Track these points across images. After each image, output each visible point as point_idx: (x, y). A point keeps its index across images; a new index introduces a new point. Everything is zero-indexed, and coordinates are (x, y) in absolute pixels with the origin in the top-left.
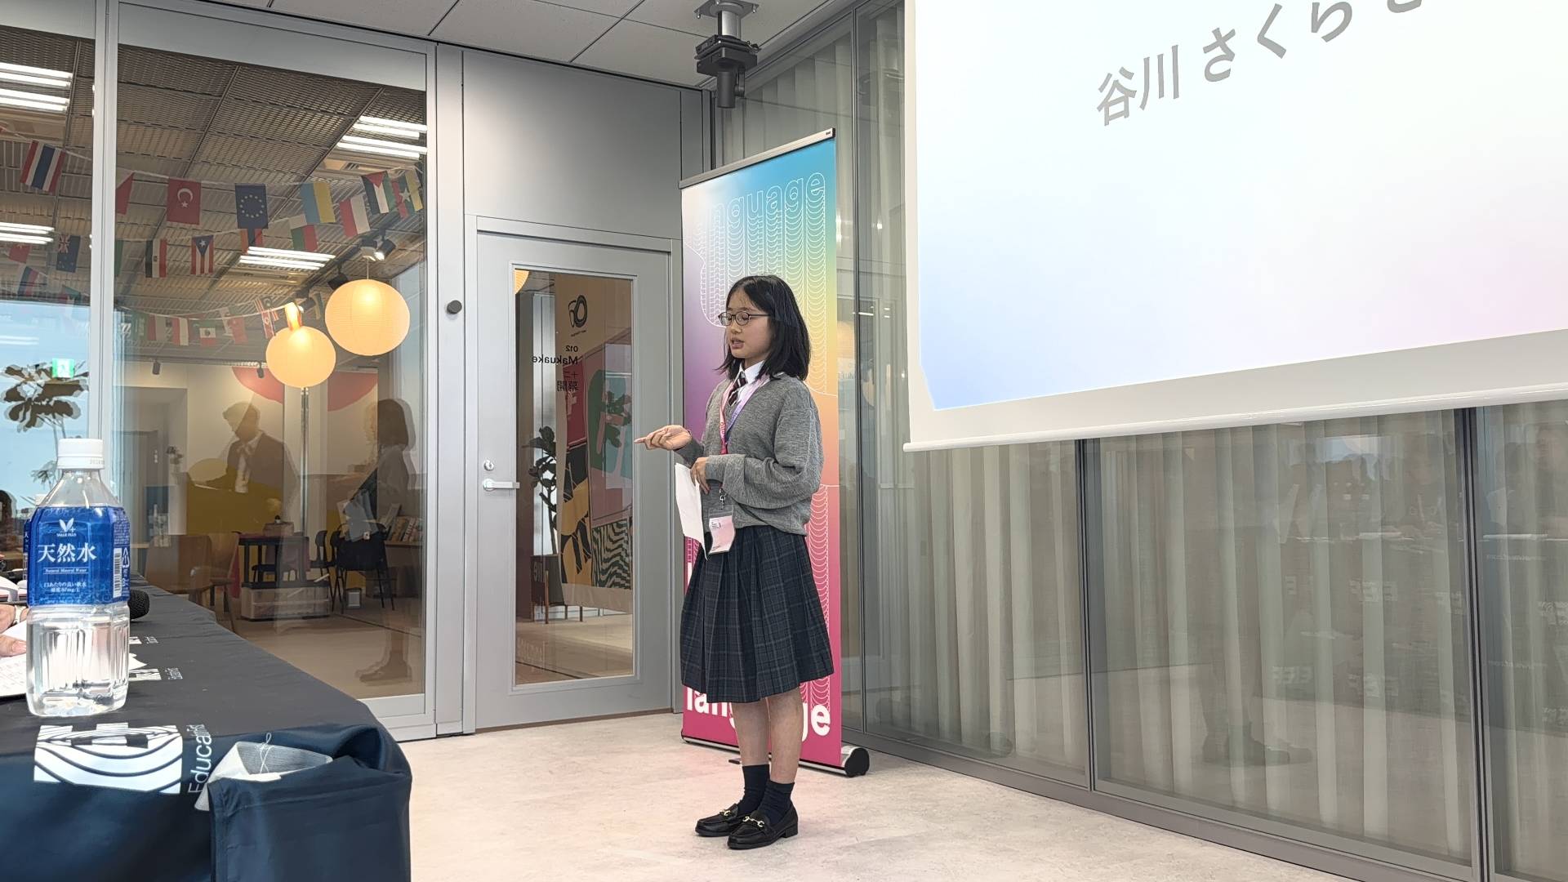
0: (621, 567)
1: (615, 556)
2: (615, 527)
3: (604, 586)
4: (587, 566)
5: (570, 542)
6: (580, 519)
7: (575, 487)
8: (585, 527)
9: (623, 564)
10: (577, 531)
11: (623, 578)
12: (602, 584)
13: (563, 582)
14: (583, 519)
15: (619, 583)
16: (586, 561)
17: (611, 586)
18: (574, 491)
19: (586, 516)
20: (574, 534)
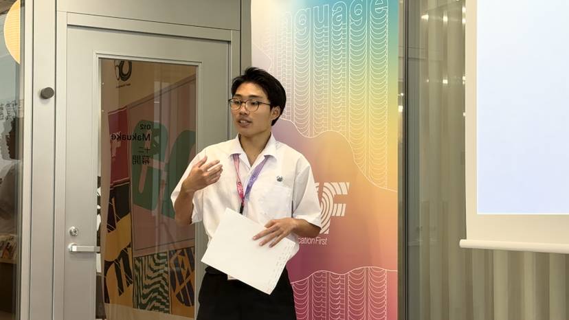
0: (160, 293)
1: (155, 283)
2: (156, 259)
3: (144, 309)
4: (129, 290)
5: (112, 268)
6: (123, 248)
7: (118, 221)
8: (127, 255)
9: (163, 291)
10: (119, 258)
11: (163, 304)
12: (143, 307)
13: (106, 302)
14: (125, 249)
15: (159, 307)
16: (128, 285)
17: (151, 310)
18: (117, 224)
19: (129, 246)
20: (116, 260)
